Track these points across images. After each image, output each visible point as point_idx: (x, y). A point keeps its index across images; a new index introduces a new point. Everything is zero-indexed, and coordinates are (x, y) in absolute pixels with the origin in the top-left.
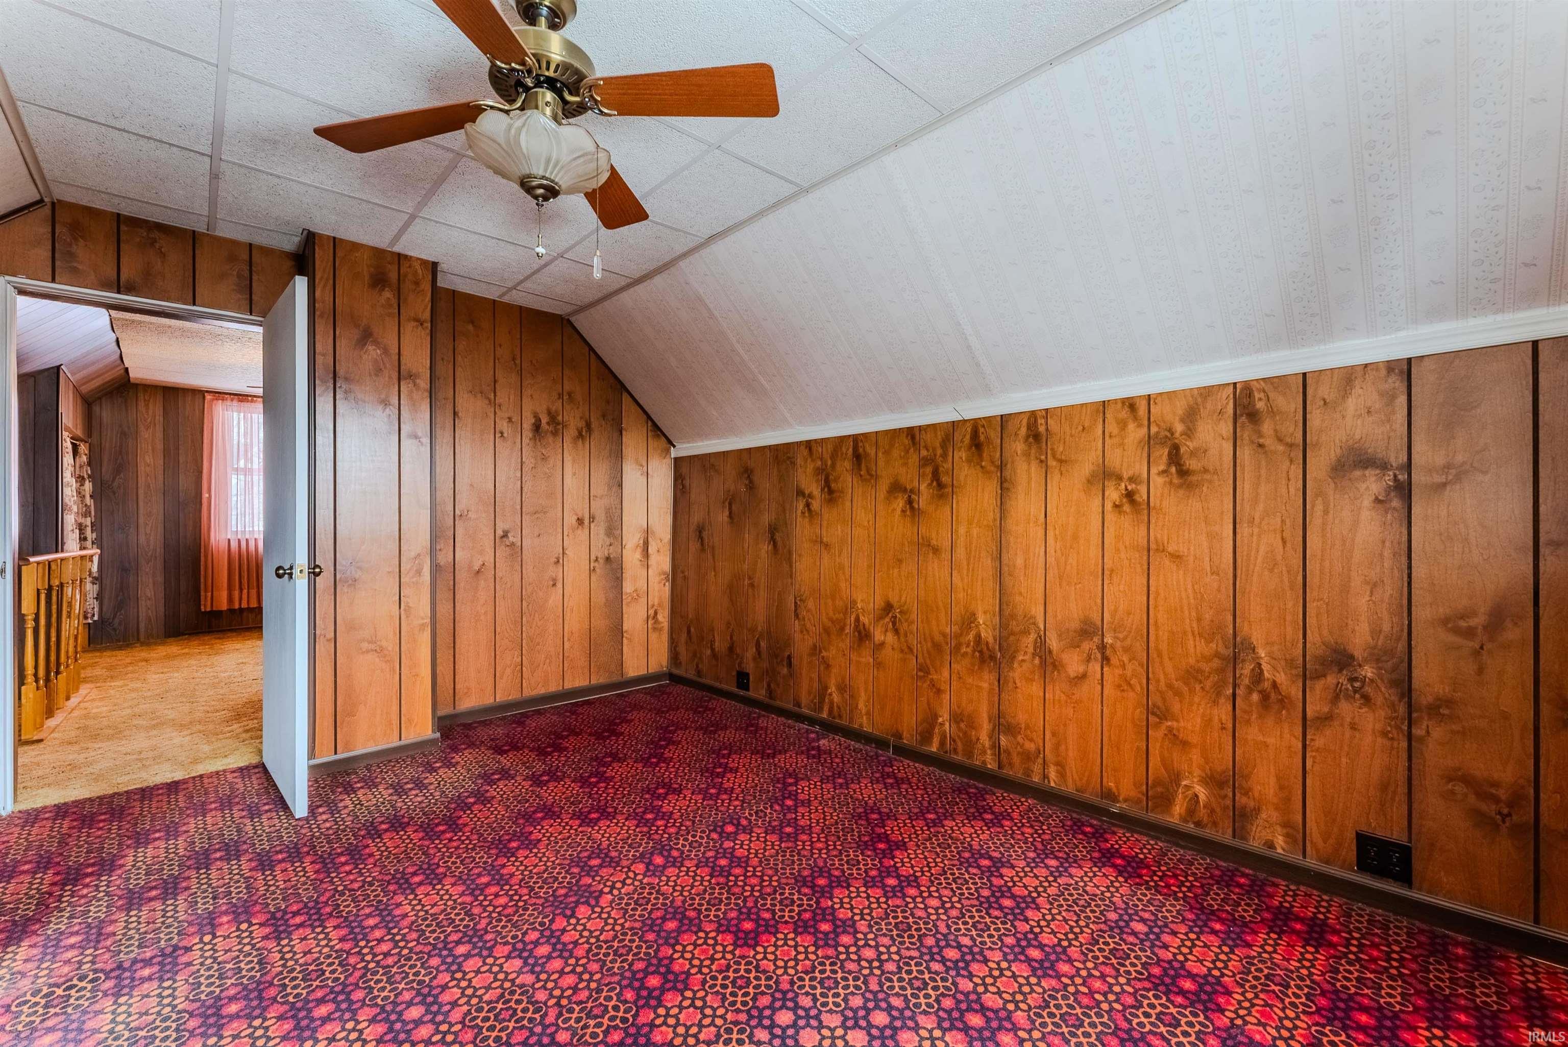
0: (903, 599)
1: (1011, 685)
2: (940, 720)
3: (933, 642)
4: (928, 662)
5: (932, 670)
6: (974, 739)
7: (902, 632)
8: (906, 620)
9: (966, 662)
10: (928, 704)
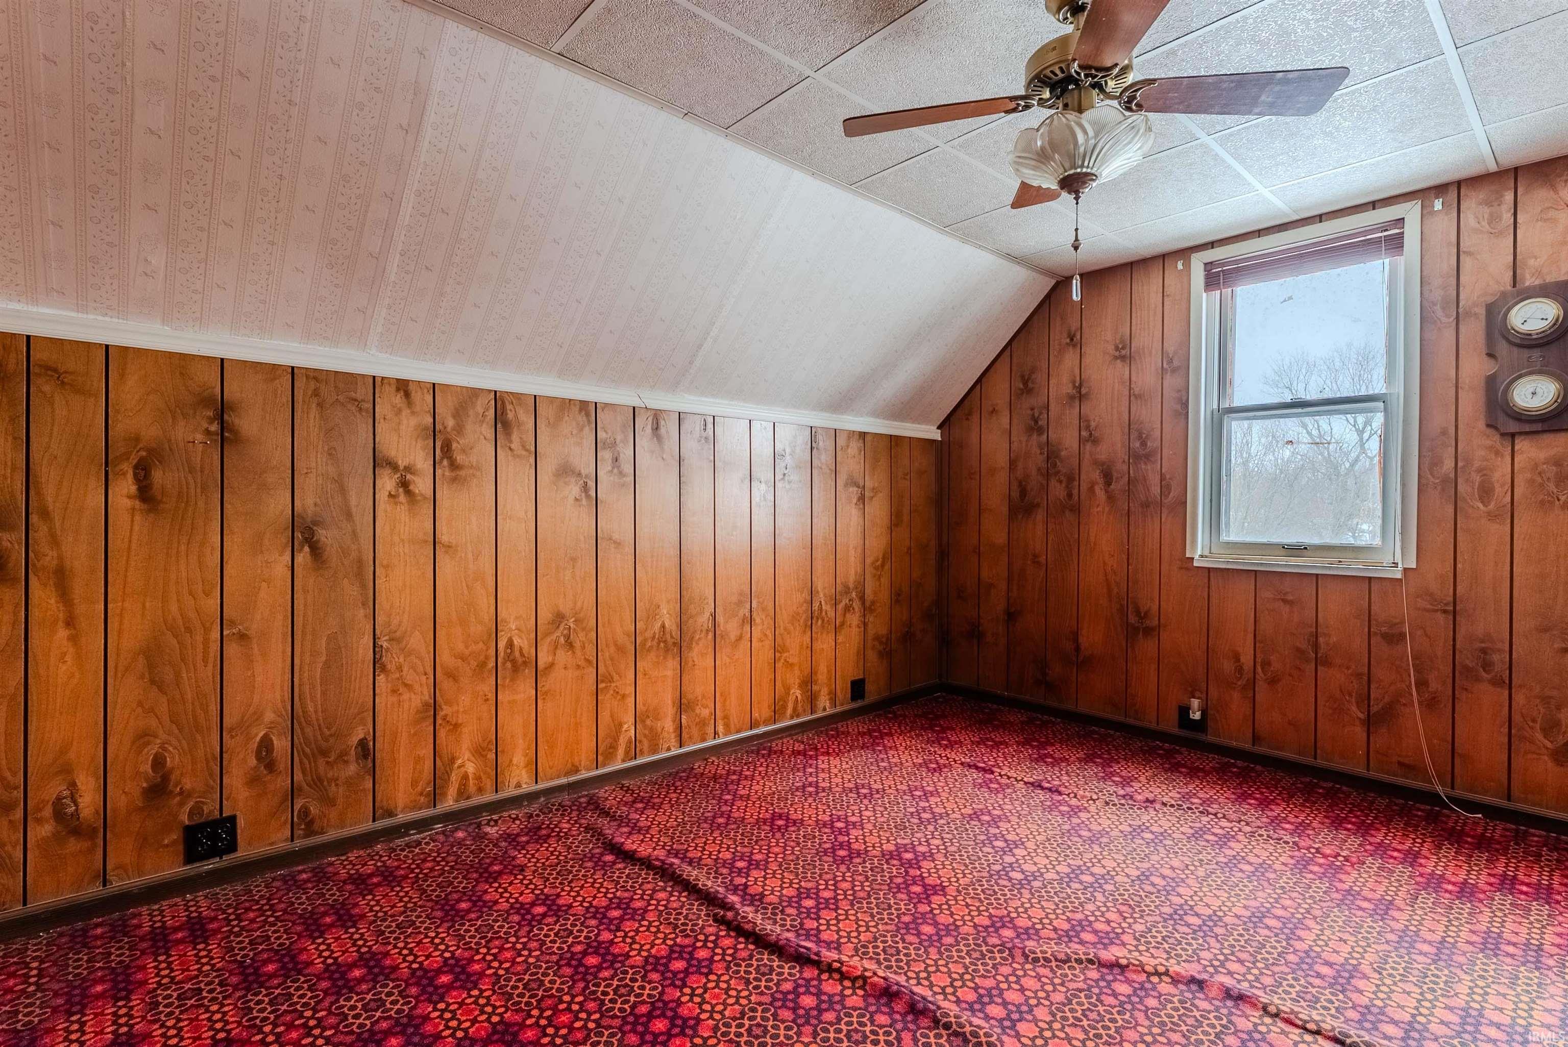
0: (579, 604)
1: (691, 663)
2: (626, 726)
3: (616, 645)
4: (611, 668)
5: (616, 677)
6: (659, 730)
7: (578, 645)
8: (583, 629)
9: (652, 655)
10: (612, 716)
